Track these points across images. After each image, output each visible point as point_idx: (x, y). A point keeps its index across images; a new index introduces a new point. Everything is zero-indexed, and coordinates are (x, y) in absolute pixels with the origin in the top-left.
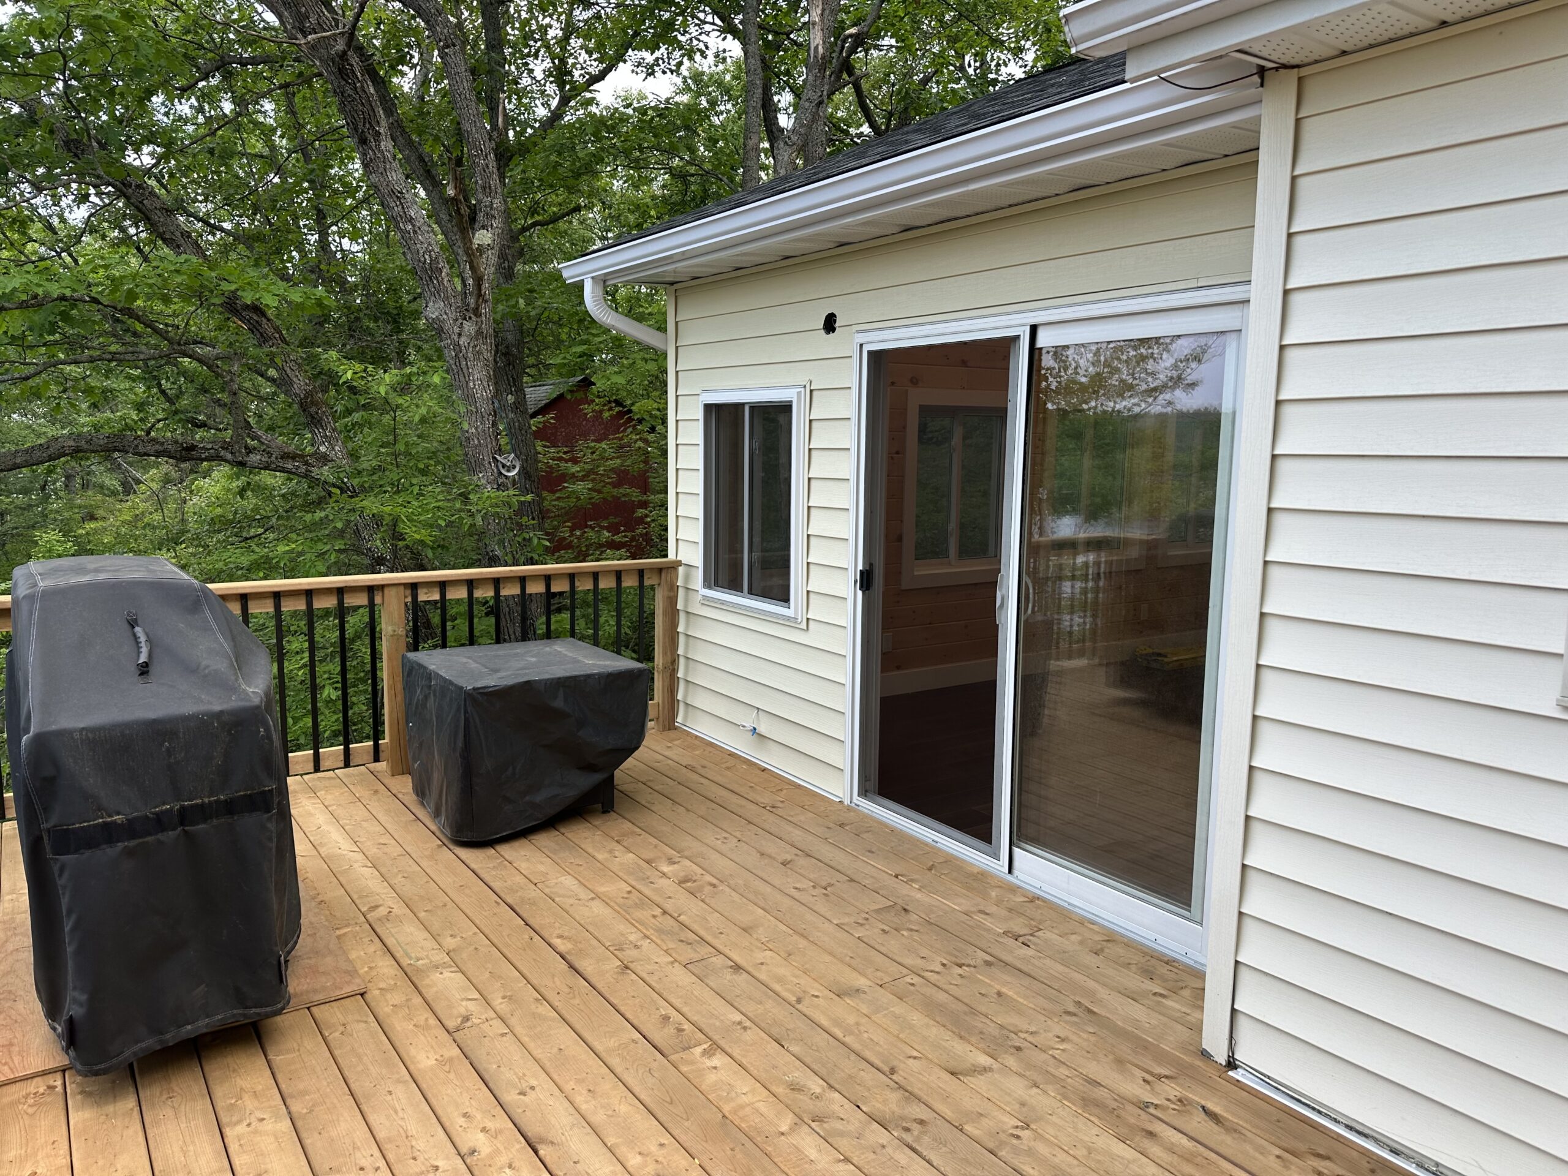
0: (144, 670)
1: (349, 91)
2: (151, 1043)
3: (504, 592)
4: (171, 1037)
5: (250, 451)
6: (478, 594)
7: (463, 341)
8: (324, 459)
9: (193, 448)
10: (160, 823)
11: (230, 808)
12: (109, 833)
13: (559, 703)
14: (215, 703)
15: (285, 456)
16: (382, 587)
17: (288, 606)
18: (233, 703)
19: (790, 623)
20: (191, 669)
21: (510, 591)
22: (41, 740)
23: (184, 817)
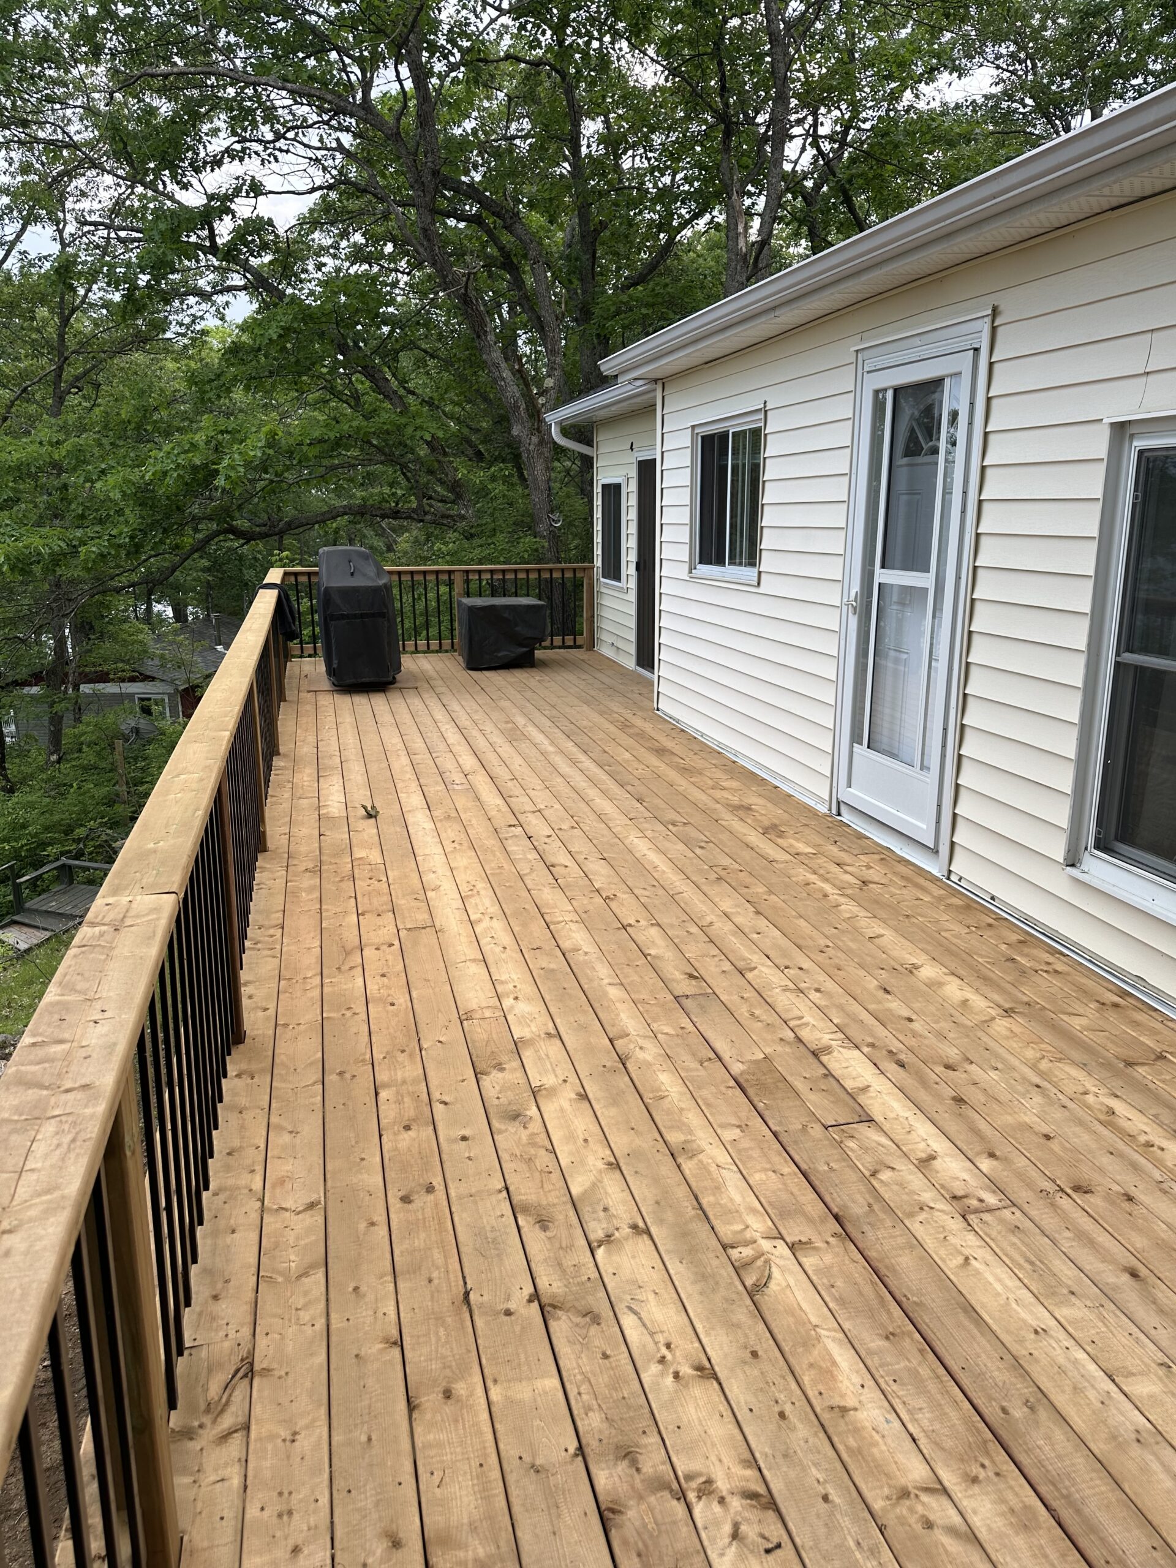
0: (352, 574)
1: (470, 311)
2: (353, 681)
3: (507, 577)
4: (360, 681)
5: (426, 513)
6: (495, 577)
7: (532, 447)
8: (463, 517)
9: (398, 512)
10: (355, 616)
11: (373, 615)
12: (343, 617)
13: (506, 615)
14: (370, 584)
15: (444, 516)
16: (454, 571)
17: (416, 578)
18: (375, 584)
19: (620, 590)
20: (364, 575)
21: (510, 576)
22: (326, 588)
23: (362, 616)
